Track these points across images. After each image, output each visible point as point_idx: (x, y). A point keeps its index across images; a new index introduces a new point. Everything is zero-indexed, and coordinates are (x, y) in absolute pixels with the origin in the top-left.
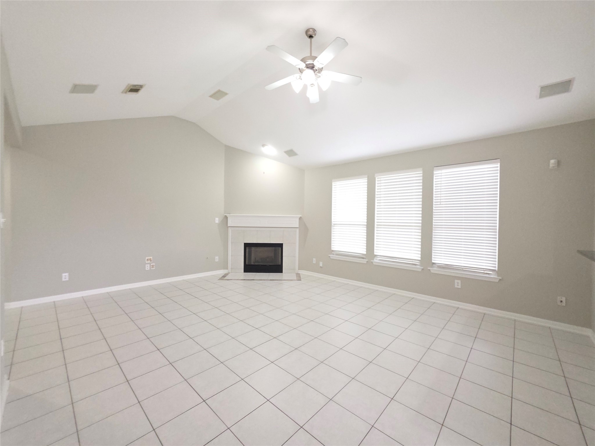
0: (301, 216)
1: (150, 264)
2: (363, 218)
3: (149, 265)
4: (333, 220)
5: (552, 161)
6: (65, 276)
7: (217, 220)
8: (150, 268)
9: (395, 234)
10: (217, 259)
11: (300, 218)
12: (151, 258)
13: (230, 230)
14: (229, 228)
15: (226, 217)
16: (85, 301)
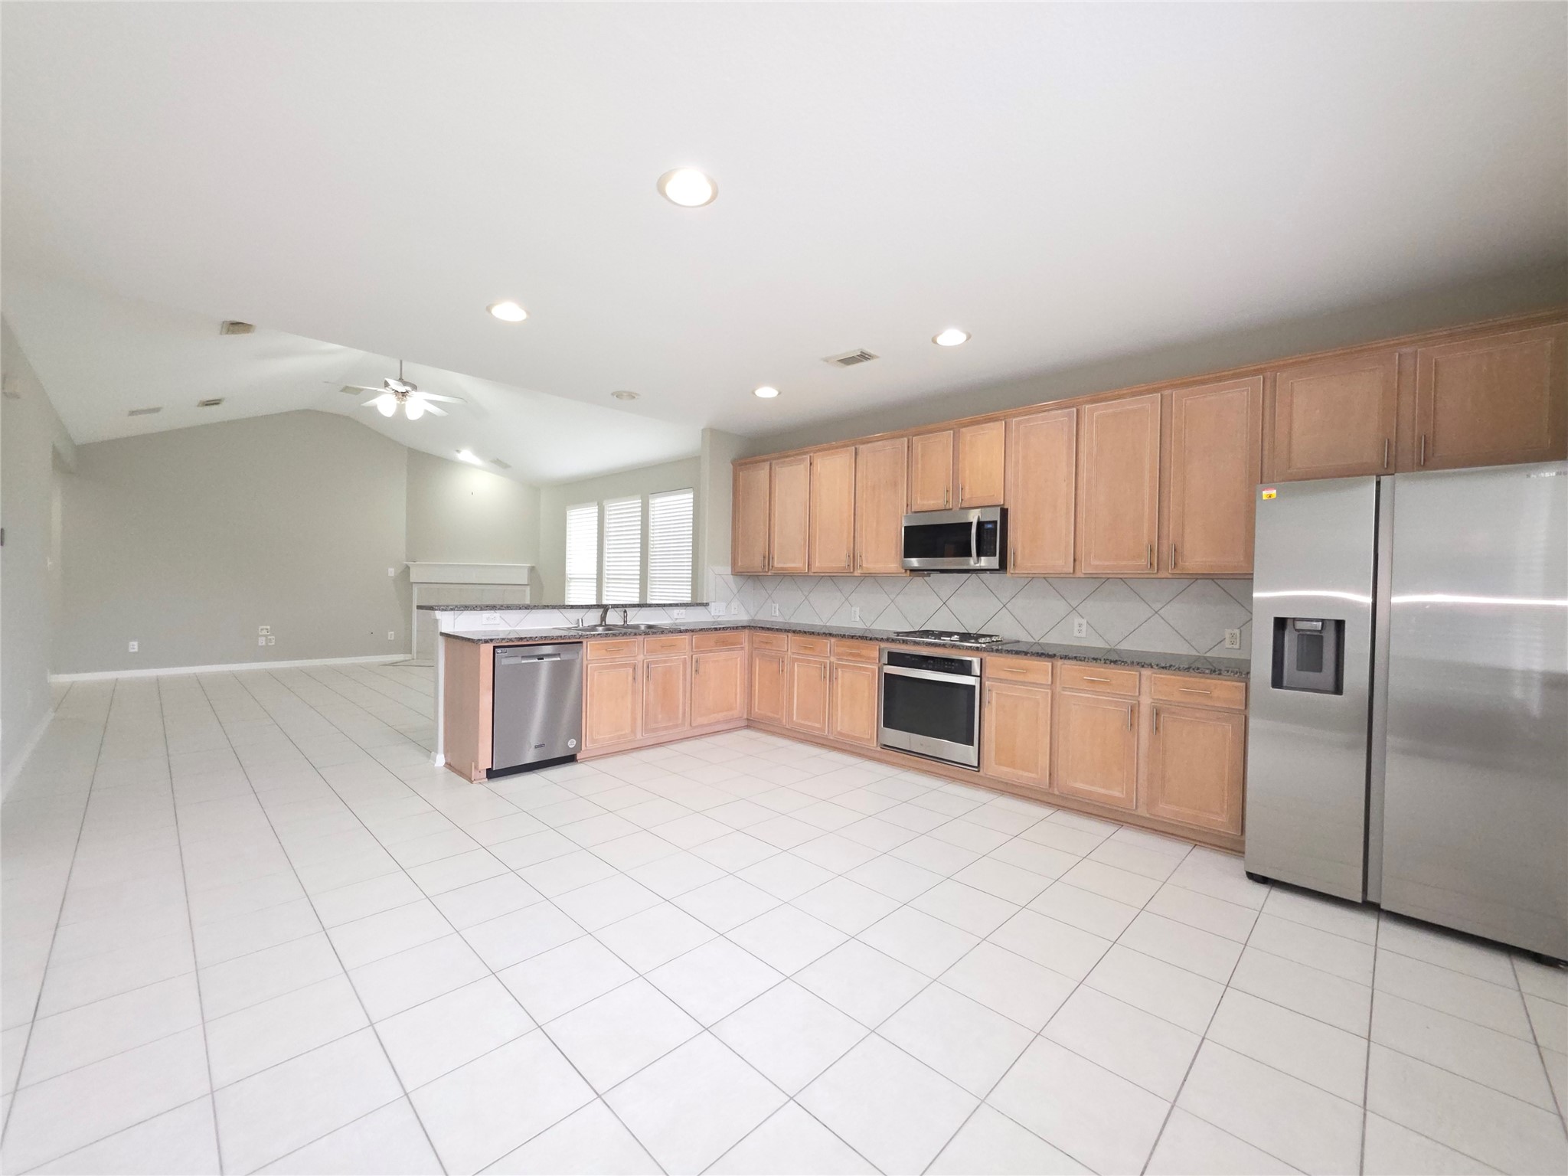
0: (533, 565)
1: (266, 636)
3: (264, 639)
4: (568, 572)
6: (134, 646)
7: (392, 572)
8: (267, 643)
10: (391, 635)
11: (532, 569)
12: (268, 627)
13: (415, 589)
14: (414, 585)
15: (408, 568)
16: (198, 679)
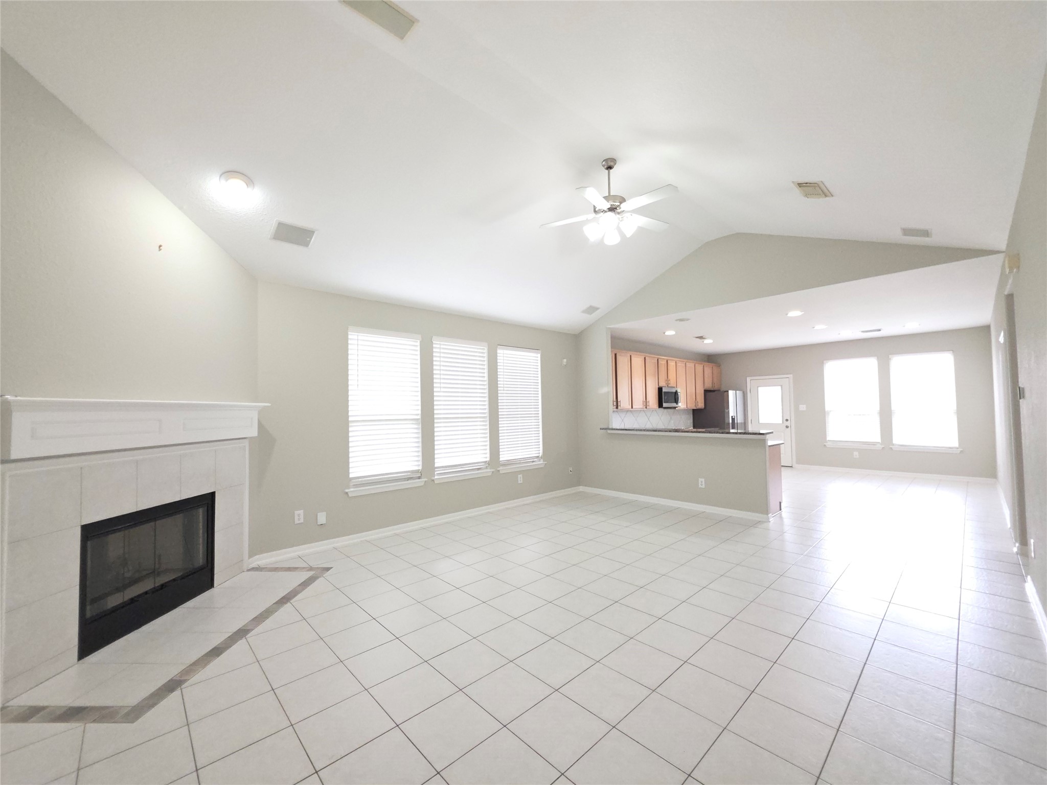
2: (414, 408)
5: (565, 360)
9: (459, 430)
